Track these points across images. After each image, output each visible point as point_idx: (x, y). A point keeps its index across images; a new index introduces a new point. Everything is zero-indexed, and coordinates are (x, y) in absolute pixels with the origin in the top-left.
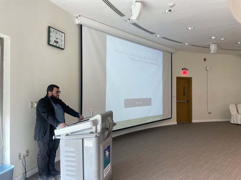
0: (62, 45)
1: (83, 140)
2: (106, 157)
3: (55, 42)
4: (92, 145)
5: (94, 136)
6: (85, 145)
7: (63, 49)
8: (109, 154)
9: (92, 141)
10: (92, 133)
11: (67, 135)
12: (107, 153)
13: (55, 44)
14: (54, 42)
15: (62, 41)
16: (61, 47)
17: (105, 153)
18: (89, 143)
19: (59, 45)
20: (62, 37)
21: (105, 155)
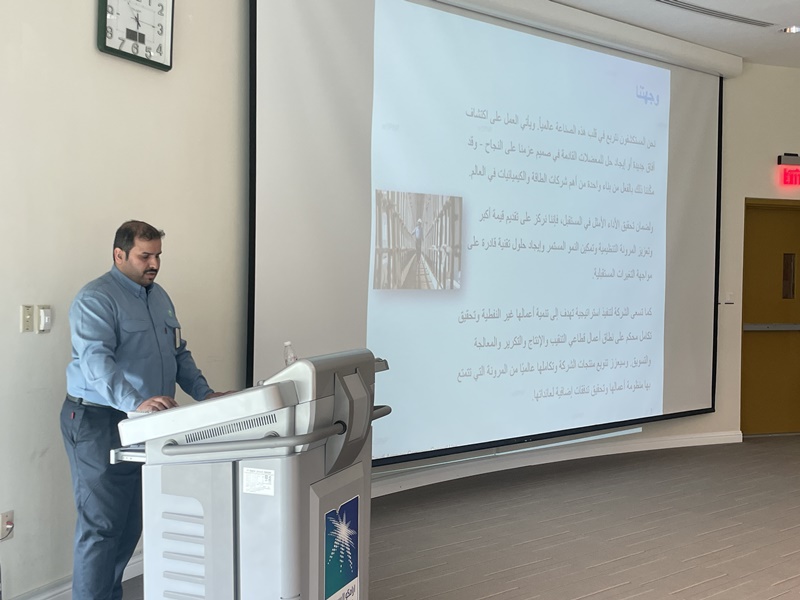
0: (160, 47)
1: (235, 465)
2: (339, 549)
3: (131, 35)
4: (272, 487)
5: (284, 451)
6: (245, 488)
7: (166, 68)
8: (354, 538)
9: (273, 472)
10: (274, 436)
11: (173, 444)
12: (343, 532)
13: (128, 47)
14: (124, 36)
15: (161, 32)
16: (155, 57)
17: (330, 528)
18: (261, 479)
19: (148, 50)
20: (161, 13)
21: (330, 538)
